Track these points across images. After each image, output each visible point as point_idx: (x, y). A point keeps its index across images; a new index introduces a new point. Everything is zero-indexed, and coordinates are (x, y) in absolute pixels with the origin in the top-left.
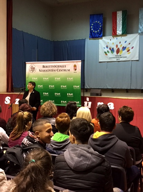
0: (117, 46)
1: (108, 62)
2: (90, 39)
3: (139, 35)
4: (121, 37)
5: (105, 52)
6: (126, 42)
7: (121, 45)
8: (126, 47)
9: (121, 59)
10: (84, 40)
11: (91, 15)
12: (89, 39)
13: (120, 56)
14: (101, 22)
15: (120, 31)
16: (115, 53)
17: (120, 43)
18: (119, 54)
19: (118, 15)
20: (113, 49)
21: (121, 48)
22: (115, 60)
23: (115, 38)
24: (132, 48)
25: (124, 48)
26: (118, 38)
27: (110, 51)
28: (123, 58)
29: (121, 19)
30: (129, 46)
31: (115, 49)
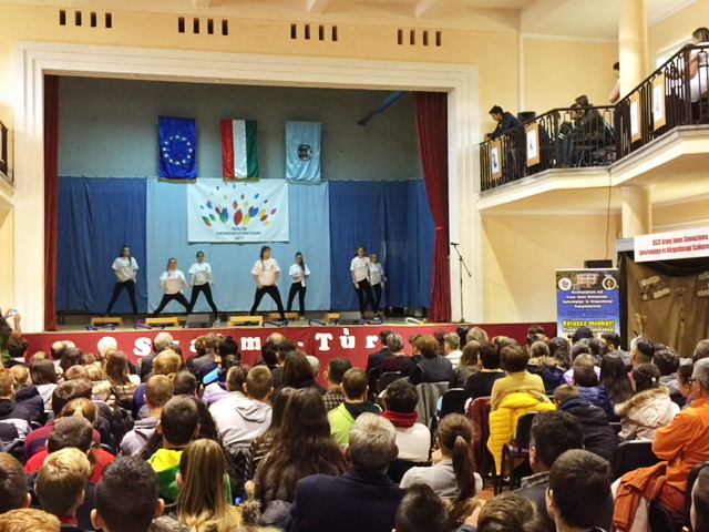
0: (235, 204)
1: (212, 243)
2: (159, 181)
3: (287, 184)
4: (243, 183)
5: (204, 218)
6: (257, 196)
7: (246, 204)
8: (257, 209)
9: (247, 238)
10: (143, 182)
11: (160, 118)
12: (156, 180)
13: (245, 229)
14: (190, 139)
15: (241, 169)
16: (231, 222)
17: (243, 197)
18: (241, 225)
19: (235, 128)
20: (225, 210)
21: (245, 212)
22: (231, 239)
23: (230, 184)
24: (273, 212)
25: (253, 212)
26: (237, 184)
27: (217, 216)
28: (250, 236)
29: (244, 139)
30: (266, 206)
31: (232, 212)
